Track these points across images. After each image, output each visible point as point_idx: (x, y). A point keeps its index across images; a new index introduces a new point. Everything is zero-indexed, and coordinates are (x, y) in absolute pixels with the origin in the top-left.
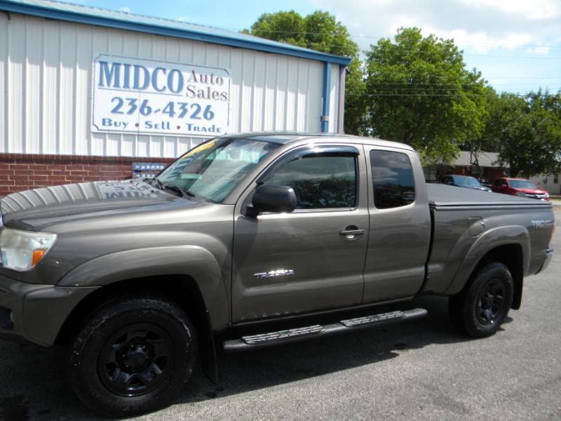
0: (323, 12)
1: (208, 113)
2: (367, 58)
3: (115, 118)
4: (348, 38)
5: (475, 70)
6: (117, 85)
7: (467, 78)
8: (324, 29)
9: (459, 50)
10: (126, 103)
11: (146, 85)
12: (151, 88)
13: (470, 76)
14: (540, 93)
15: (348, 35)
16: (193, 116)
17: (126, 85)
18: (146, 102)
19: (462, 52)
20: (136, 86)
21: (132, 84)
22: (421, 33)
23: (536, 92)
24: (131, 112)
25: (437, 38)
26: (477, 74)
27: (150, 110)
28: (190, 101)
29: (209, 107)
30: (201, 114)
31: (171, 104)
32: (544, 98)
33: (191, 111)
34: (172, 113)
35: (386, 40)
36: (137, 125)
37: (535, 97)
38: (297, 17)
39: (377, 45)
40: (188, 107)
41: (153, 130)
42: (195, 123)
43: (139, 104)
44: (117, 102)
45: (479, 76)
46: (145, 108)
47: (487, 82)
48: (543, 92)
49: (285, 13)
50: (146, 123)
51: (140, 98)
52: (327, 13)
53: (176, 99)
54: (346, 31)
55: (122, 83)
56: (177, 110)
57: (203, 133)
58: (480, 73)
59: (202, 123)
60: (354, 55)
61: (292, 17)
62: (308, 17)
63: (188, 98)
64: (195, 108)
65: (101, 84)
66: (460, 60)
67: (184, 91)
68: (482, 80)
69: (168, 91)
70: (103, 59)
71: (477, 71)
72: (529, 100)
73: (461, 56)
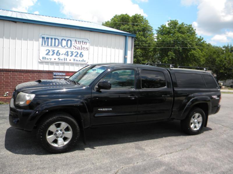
0: (139, 14)
1: (81, 55)
2: (157, 32)
3: (47, 57)
4: (149, 25)
5: (200, 37)
6: (48, 45)
7: (198, 40)
8: (139, 21)
9: (194, 29)
10: (51, 51)
11: (58, 45)
12: (60, 46)
13: (199, 39)
14: (228, 46)
15: (149, 23)
16: (76, 56)
17: (51, 45)
18: (58, 51)
19: (195, 30)
20: (55, 45)
21: (53, 45)
22: (178, 22)
23: (226, 45)
24: (53, 55)
25: (185, 24)
26: (201, 39)
27: (60, 54)
28: (74, 51)
29: (81, 53)
30: (78, 55)
31: (67, 52)
32: (230, 48)
33: (75, 54)
34: (68, 55)
35: (164, 25)
36: (55, 59)
37: (226, 48)
38: (128, 16)
39: (160, 27)
40: (74, 53)
41: (61, 61)
42: (76, 58)
43: (56, 52)
44: (48, 51)
45: (202, 39)
46: (58, 53)
47: (205, 42)
48: (229, 45)
49: (124, 15)
50: (58, 58)
51: (56, 49)
52: (140, 15)
53: (69, 50)
54: (148, 22)
55: (50, 44)
56: (70, 54)
57: (79, 62)
58: (203, 38)
59: (79, 58)
60: (151, 31)
61: (126, 16)
62: (133, 16)
63: (74, 50)
64: (76, 53)
65: (42, 45)
66: (194, 33)
67: (72, 47)
68: (204, 41)
69: (66, 47)
70: (43, 36)
71: (202, 37)
72: (224, 49)
73: (195, 31)
